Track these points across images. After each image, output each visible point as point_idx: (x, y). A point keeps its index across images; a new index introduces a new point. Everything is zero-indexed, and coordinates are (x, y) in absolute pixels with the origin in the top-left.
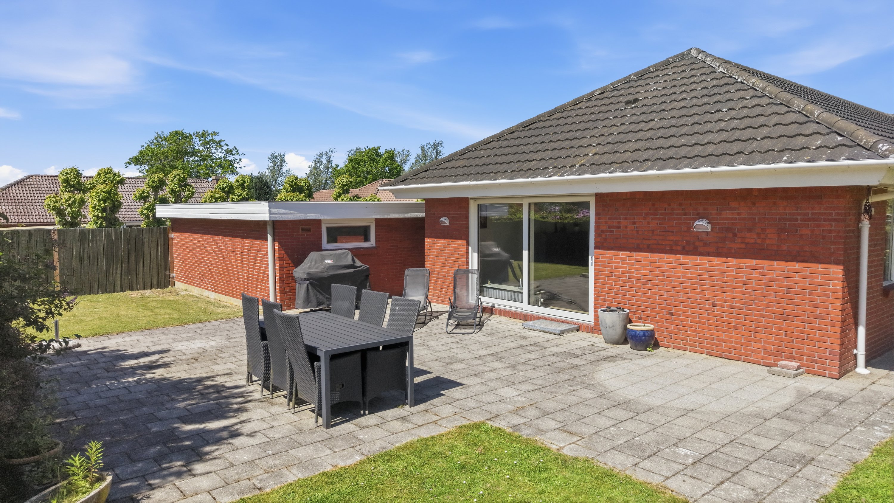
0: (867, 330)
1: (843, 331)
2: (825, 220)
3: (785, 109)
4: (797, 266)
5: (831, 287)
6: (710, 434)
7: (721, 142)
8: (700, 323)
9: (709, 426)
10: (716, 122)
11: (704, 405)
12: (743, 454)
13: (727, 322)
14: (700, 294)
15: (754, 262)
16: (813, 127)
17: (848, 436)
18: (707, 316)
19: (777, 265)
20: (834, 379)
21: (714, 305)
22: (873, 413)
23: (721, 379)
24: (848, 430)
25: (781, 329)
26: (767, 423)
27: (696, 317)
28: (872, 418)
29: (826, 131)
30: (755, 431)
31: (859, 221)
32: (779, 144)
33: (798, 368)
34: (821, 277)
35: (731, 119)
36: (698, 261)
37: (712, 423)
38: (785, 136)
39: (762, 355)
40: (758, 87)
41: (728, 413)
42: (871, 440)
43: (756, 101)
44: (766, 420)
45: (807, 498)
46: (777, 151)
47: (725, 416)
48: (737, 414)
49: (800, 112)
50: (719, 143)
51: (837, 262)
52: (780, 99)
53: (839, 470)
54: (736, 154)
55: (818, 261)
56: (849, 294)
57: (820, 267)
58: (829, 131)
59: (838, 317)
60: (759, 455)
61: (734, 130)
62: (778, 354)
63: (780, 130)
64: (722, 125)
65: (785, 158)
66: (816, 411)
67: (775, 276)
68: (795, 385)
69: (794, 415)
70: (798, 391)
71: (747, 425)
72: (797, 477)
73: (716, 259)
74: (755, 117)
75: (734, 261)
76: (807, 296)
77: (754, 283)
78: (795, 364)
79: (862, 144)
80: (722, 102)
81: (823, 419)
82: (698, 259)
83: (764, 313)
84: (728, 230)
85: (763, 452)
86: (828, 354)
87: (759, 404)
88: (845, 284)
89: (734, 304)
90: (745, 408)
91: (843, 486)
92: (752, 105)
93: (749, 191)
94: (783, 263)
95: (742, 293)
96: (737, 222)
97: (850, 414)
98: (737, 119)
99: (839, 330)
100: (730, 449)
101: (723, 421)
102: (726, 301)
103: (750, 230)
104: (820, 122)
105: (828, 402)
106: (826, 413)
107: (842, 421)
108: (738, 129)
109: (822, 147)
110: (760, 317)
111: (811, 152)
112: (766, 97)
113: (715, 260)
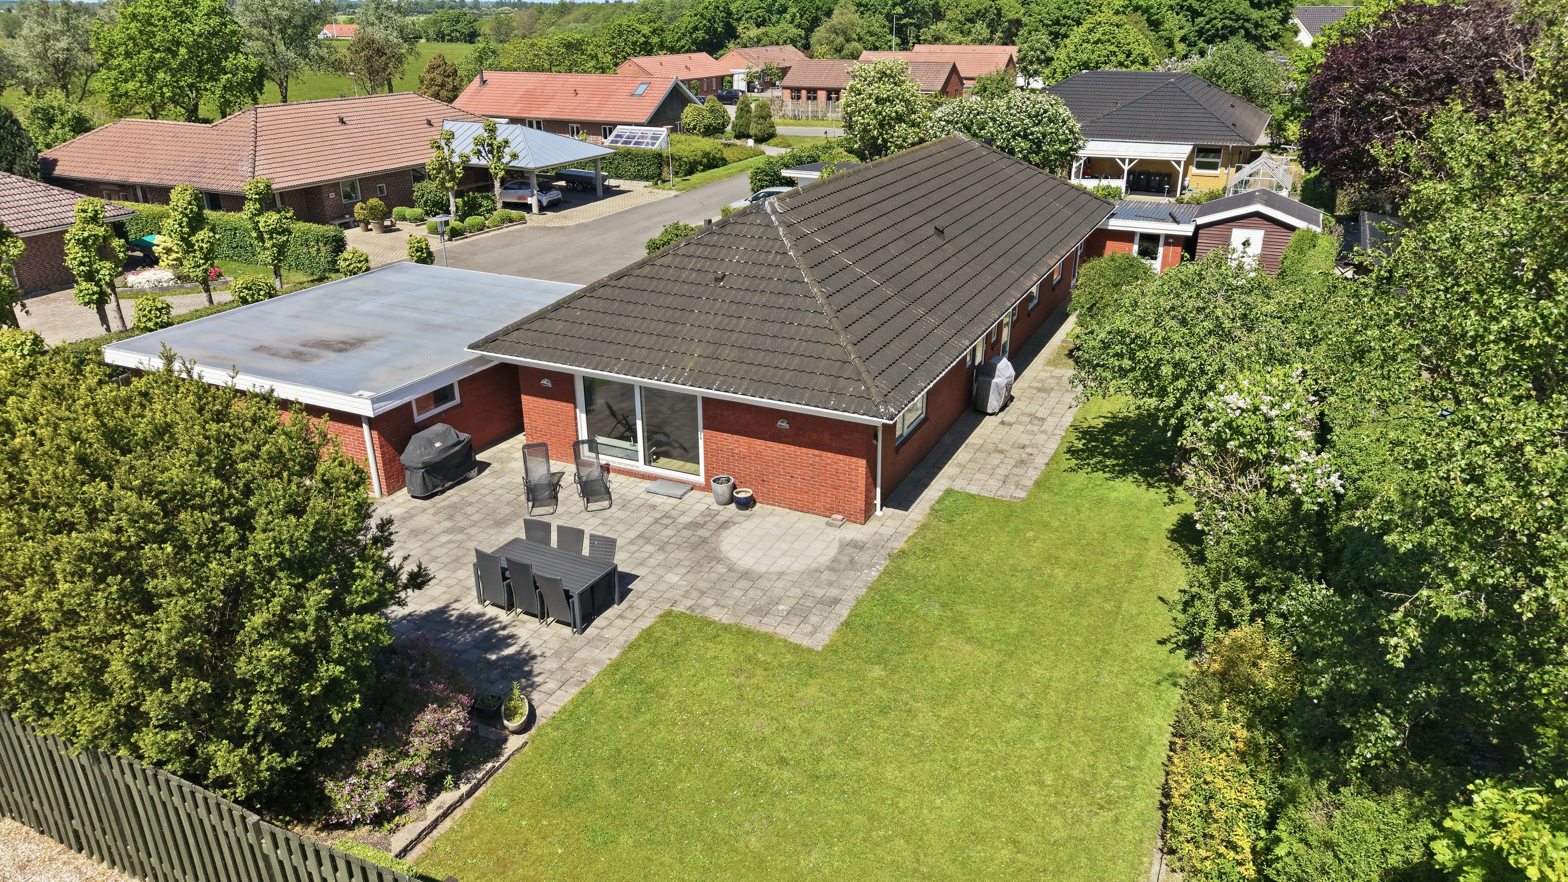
1: (867, 493)
3: (836, 339)
4: (841, 457)
5: (862, 468)
6: (794, 590)
9: (793, 584)
10: (790, 339)
11: (790, 567)
13: (801, 488)
14: (783, 469)
15: (817, 452)
16: (850, 370)
17: (859, 578)
18: (788, 483)
19: (830, 455)
20: (863, 522)
21: (792, 476)
22: (875, 556)
24: (860, 573)
25: (832, 493)
26: (822, 575)
28: (874, 560)
30: (815, 584)
32: (830, 385)
33: (843, 519)
34: (854, 463)
35: (800, 340)
36: (781, 447)
37: (794, 582)
38: (833, 375)
39: (823, 510)
41: (802, 572)
42: (869, 579)
43: (817, 318)
44: (821, 573)
46: (828, 393)
47: (800, 574)
50: (793, 370)
51: (862, 457)
53: (850, 604)
54: (804, 388)
55: (852, 456)
56: (871, 473)
57: (854, 459)
58: (857, 377)
59: (864, 488)
60: (816, 602)
61: (802, 357)
62: (832, 510)
63: (831, 367)
64: (794, 345)
65: (832, 402)
66: (846, 559)
67: (829, 462)
68: (841, 532)
69: (835, 565)
70: (842, 538)
71: (812, 580)
72: (832, 613)
74: (816, 342)
75: (804, 450)
76: (847, 476)
77: (817, 465)
78: (840, 517)
80: (793, 310)
81: (850, 566)
83: (822, 483)
84: (800, 428)
85: (818, 600)
86: (859, 510)
87: (819, 559)
88: (869, 469)
89: (805, 477)
90: (811, 564)
92: (814, 325)
94: (834, 454)
95: (810, 470)
96: (805, 424)
97: (863, 559)
98: (804, 341)
99: (865, 493)
101: (799, 579)
102: (800, 475)
103: (813, 430)
105: (854, 550)
106: (852, 560)
107: (858, 566)
108: (805, 356)
109: (853, 396)
110: (820, 485)
111: (847, 399)
112: (824, 315)
113: (793, 448)
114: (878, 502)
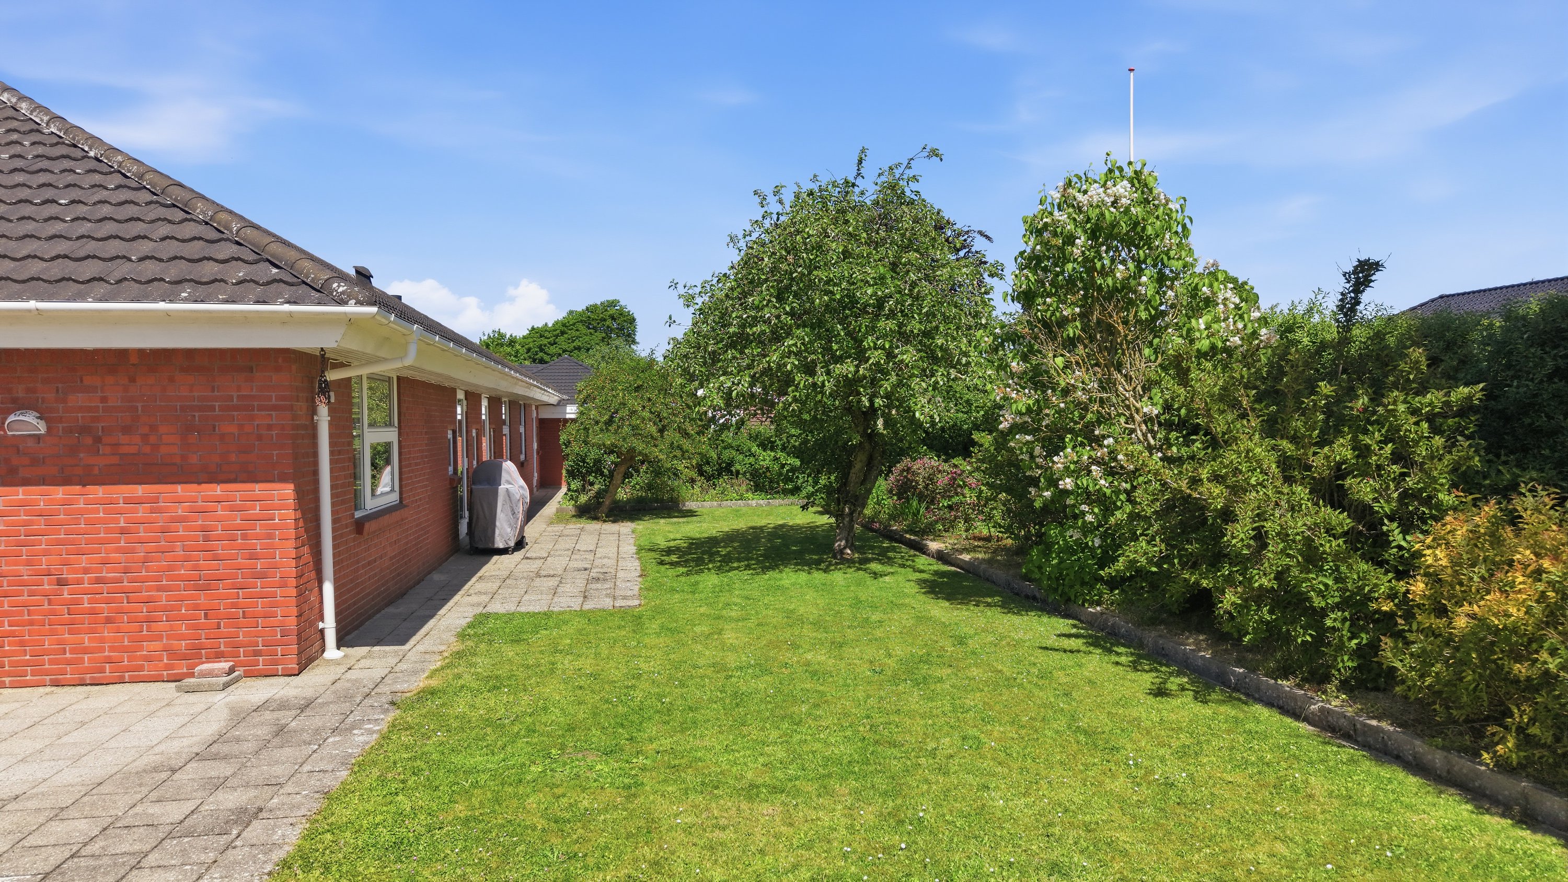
0: (337, 589)
1: (300, 595)
2: (261, 408)
3: (181, 215)
4: (218, 490)
5: (277, 521)
6: (58, 829)
7: (58, 257)
8: (31, 623)
9: (56, 816)
10: (46, 220)
11: (44, 780)
12: (128, 844)
13: (93, 612)
14: (29, 563)
15: (139, 490)
16: (229, 250)
17: (315, 755)
18: (46, 606)
19: (182, 491)
20: (291, 675)
21: (61, 583)
22: (352, 712)
23: (83, 724)
24: (316, 747)
25: (196, 608)
26: (177, 776)
27: (21, 614)
28: (351, 719)
29: (252, 257)
30: (154, 795)
31: (314, 411)
32: (173, 271)
33: (231, 671)
34: (260, 505)
35: (77, 219)
36: (21, 497)
37: (62, 809)
38: (182, 258)
39: (165, 661)
40: (129, 172)
41: (99, 781)
42: (350, 751)
43: (124, 195)
44: (174, 771)
45: (252, 876)
46: (168, 282)
47: (91, 787)
48: (118, 776)
49: (207, 223)
50: (53, 259)
51: (283, 479)
52: (171, 198)
53: (303, 811)
54: (89, 281)
55: (253, 479)
56: (306, 531)
57: (257, 489)
58: (256, 257)
59: (290, 569)
60: (161, 835)
61: (85, 240)
62: (195, 655)
63: (173, 248)
64: (58, 227)
65: (184, 295)
66: (263, 732)
67: (180, 512)
68: (228, 699)
69: (225, 749)
70: (231, 709)
71: (139, 789)
72: (234, 848)
73: (61, 489)
74: (126, 221)
75: (99, 492)
76: (239, 541)
77: (141, 529)
78: (225, 665)
79: (308, 281)
80: (57, 188)
81: (277, 741)
82: (20, 493)
83: (164, 583)
84: (84, 430)
85: (170, 828)
86: (279, 637)
87: (162, 748)
88: (299, 514)
89: (104, 574)
90: (134, 761)
91: (310, 836)
92: (119, 200)
93: (122, 354)
94: (195, 486)
95: (119, 550)
96: (101, 414)
97: (317, 722)
98: (89, 221)
99: (294, 592)
100: (102, 844)
101: (86, 799)
102: (86, 571)
103: (126, 430)
104: (242, 241)
105: (282, 713)
106: (280, 730)
107: (306, 736)
108: (93, 238)
109: (248, 281)
110: (158, 590)
111: (229, 288)
112: (144, 190)
113: (59, 493)
114: (329, 624)
